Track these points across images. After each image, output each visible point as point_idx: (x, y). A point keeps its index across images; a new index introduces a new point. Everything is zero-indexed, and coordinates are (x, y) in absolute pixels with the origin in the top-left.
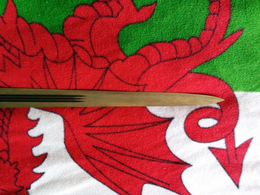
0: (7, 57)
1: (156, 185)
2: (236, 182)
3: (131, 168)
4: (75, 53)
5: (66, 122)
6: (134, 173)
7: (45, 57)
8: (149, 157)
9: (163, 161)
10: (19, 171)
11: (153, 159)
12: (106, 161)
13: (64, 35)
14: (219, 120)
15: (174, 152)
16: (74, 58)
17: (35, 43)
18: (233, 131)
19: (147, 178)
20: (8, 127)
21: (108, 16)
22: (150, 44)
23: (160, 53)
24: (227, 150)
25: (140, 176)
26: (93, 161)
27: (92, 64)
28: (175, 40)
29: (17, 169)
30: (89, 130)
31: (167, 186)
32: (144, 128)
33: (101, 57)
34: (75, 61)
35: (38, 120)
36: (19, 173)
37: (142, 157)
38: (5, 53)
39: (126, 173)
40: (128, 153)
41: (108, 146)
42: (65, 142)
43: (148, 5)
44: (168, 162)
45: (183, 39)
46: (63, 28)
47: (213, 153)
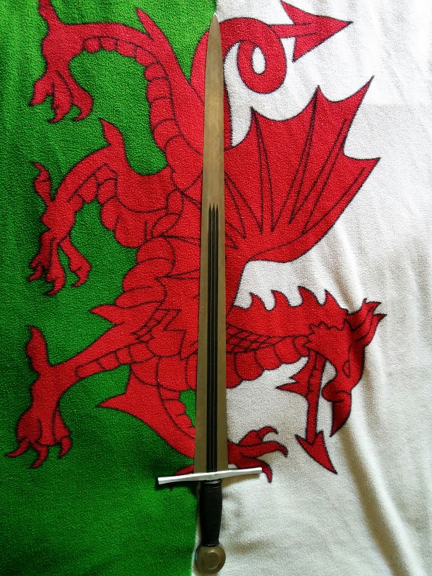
1: (345, 137)
2: (345, 24)
3: (321, 172)
4: (162, 235)
5: (254, 258)
6: (328, 167)
7: (167, 276)
8: (306, 145)
9: (312, 126)
10: (322, 322)
11: (309, 139)
12: (310, 206)
13: (139, 248)
14: (255, 45)
15: (300, 110)
16: (169, 237)
18: (269, 26)
19: (336, 150)
20: (261, 336)
21: (116, 185)
22: (152, 132)
23: (165, 120)
24: (297, 36)
25: (332, 159)
26: (310, 225)
27: (176, 214)
28: (147, 98)
29: (319, 325)
30: (267, 228)
31: (347, 122)
32: (265, 150)
33: (167, 201)
34: (172, 237)
35: (252, 294)
36: (325, 323)
37: (305, 155)
38: (161, 327)
39: (328, 179)
40: (299, 176)
41: (290, 202)
42: (284, 262)
43: (103, 131)
44: (313, 119)
45: (147, 88)
46: (129, 247)
47: (301, 55)
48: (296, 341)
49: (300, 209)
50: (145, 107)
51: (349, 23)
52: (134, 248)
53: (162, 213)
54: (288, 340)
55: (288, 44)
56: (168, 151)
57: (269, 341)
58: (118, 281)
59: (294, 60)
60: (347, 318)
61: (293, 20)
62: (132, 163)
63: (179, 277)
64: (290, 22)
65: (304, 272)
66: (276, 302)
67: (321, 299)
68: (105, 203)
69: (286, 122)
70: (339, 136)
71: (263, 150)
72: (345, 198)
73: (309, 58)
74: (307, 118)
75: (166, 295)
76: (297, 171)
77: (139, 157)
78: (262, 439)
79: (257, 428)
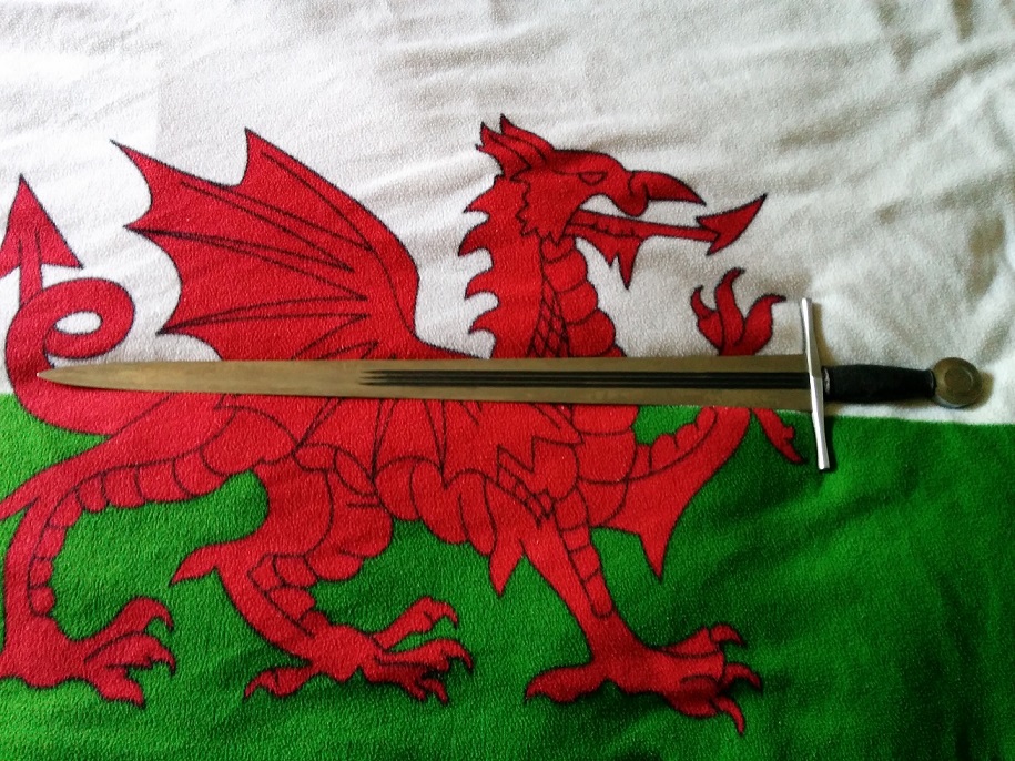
0: (524, 467)
1: (210, 183)
2: (24, 188)
3: (267, 220)
4: (372, 478)
5: (411, 327)
6: (259, 210)
7: (441, 469)
8: (223, 246)
9: (190, 237)
10: (517, 217)
11: (214, 241)
13: (392, 516)
14: (52, 328)
15: (164, 256)
16: (374, 467)
17: (460, 499)
18: (21, 307)
19: (232, 197)
20: (540, 315)
21: (284, 556)
22: (195, 497)
23: (175, 477)
24: (40, 263)
25: (246, 203)
26: (355, 237)
27: (335, 455)
28: (138, 506)
29: (522, 221)
30: (359, 307)
31: (185, 181)
32: (229, 312)
33: (312, 470)
34: (374, 461)
35: (471, 331)
36: (519, 213)
37: (239, 246)
38: (527, 478)
40: (274, 256)
41: (318, 270)
42: (418, 280)
43: (191, 579)
44: (179, 236)
45: (119, 507)
46: (392, 533)
47: (73, 256)
48: (549, 257)
49: (329, 255)
50: (153, 511)
51: (22, 180)
52: (393, 525)
53: (333, 477)
54: (548, 270)
55: (53, 275)
56: (228, 470)
57: (549, 302)
58: (451, 551)
59: (80, 266)
60: (508, 176)
61: (13, 268)
62: (247, 530)
63: (443, 449)
64: (16, 273)
65: (435, 247)
66: (484, 291)
67: (479, 218)
68: (315, 574)
69: (183, 278)
70: (208, 194)
71: (229, 315)
72: (311, 181)
73: (77, 243)
74: (179, 245)
75: (474, 471)
76: (266, 259)
77: (237, 519)
78: (713, 311)
79: (694, 320)
